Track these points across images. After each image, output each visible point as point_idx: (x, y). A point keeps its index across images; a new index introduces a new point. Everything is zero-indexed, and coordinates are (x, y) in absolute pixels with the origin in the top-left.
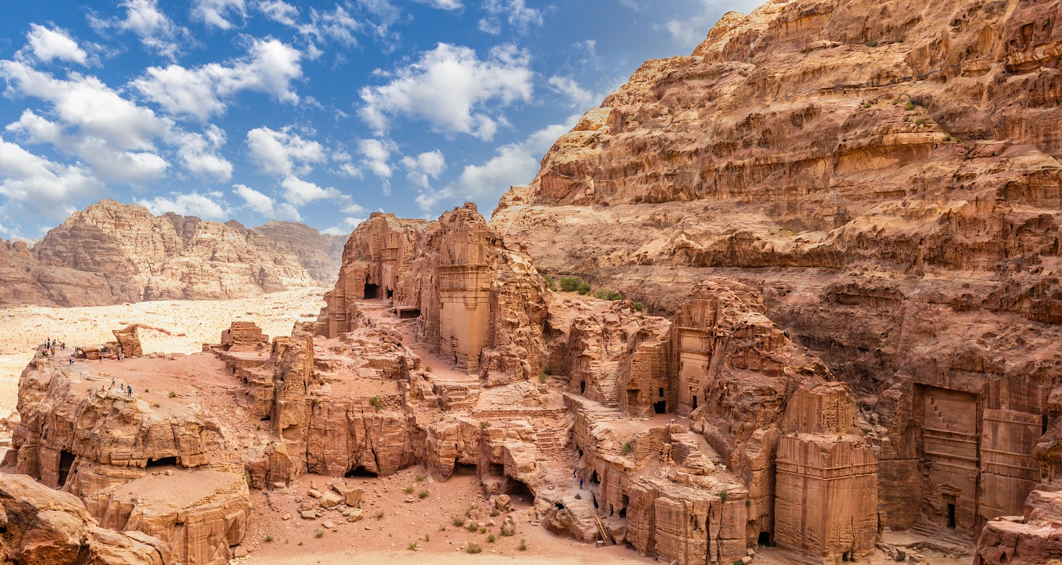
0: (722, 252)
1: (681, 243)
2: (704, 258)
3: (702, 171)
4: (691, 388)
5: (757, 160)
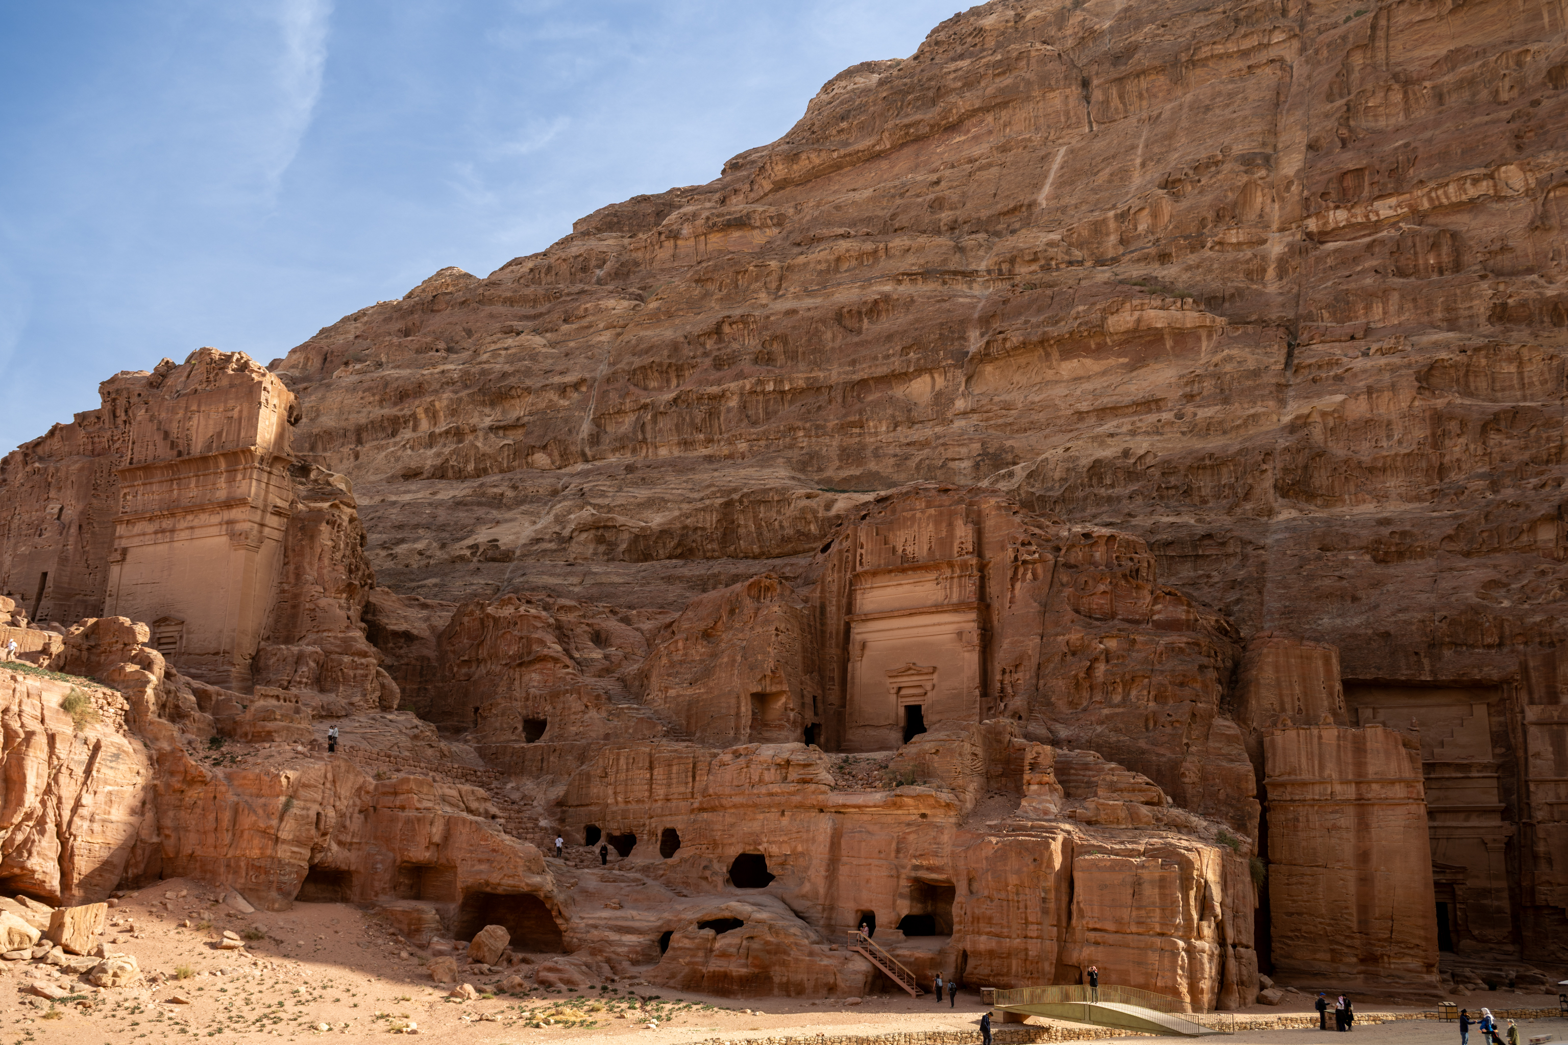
0: (703, 529)
1: (590, 519)
2: (656, 542)
3: (598, 414)
4: (900, 689)
5: (760, 382)
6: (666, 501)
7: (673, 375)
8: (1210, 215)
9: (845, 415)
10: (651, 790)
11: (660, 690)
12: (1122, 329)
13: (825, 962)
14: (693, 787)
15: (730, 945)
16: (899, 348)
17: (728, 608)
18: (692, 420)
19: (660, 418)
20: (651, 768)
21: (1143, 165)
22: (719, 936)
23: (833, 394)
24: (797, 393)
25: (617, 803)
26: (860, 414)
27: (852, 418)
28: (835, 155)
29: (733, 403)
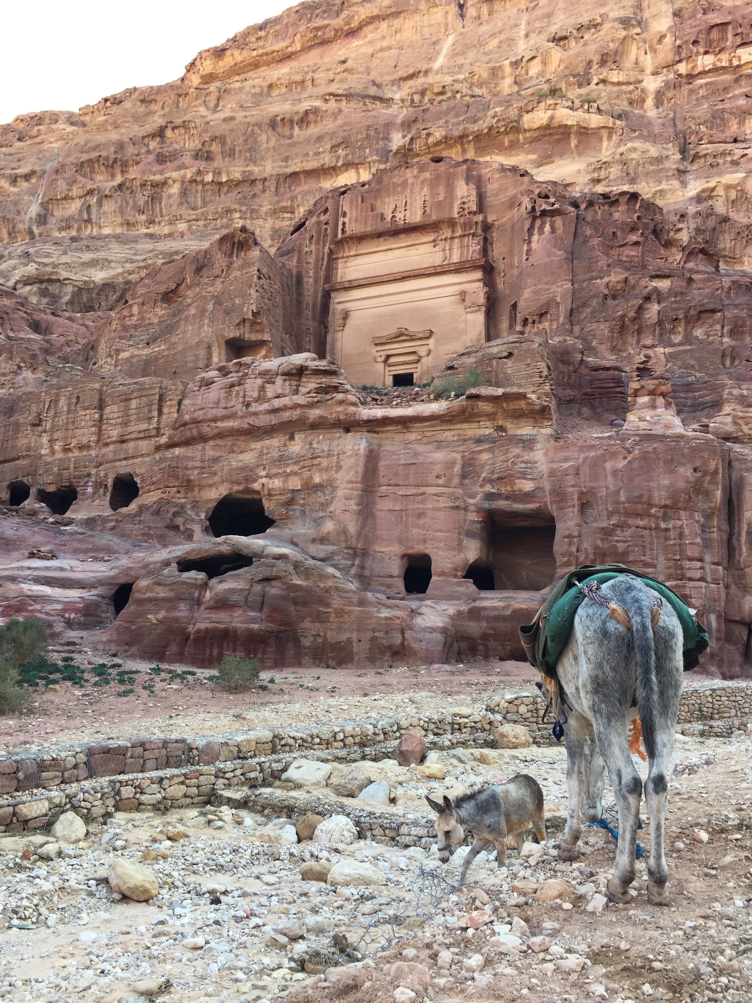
1: (34, 272)
2: (98, 294)
3: (46, 199)
4: (388, 357)
5: (199, 172)
6: (110, 262)
7: (118, 170)
8: (596, 59)
9: (278, 202)
10: (99, 433)
11: (109, 356)
12: (536, 126)
13: (385, 613)
14: (159, 422)
15: (233, 591)
16: (328, 146)
17: (194, 267)
18: (135, 203)
19: (105, 202)
20: (101, 407)
21: (527, 36)
22: (214, 581)
23: (267, 184)
24: (234, 184)
25: (53, 452)
26: (292, 201)
27: (284, 204)
28: (255, 53)
29: (175, 189)
